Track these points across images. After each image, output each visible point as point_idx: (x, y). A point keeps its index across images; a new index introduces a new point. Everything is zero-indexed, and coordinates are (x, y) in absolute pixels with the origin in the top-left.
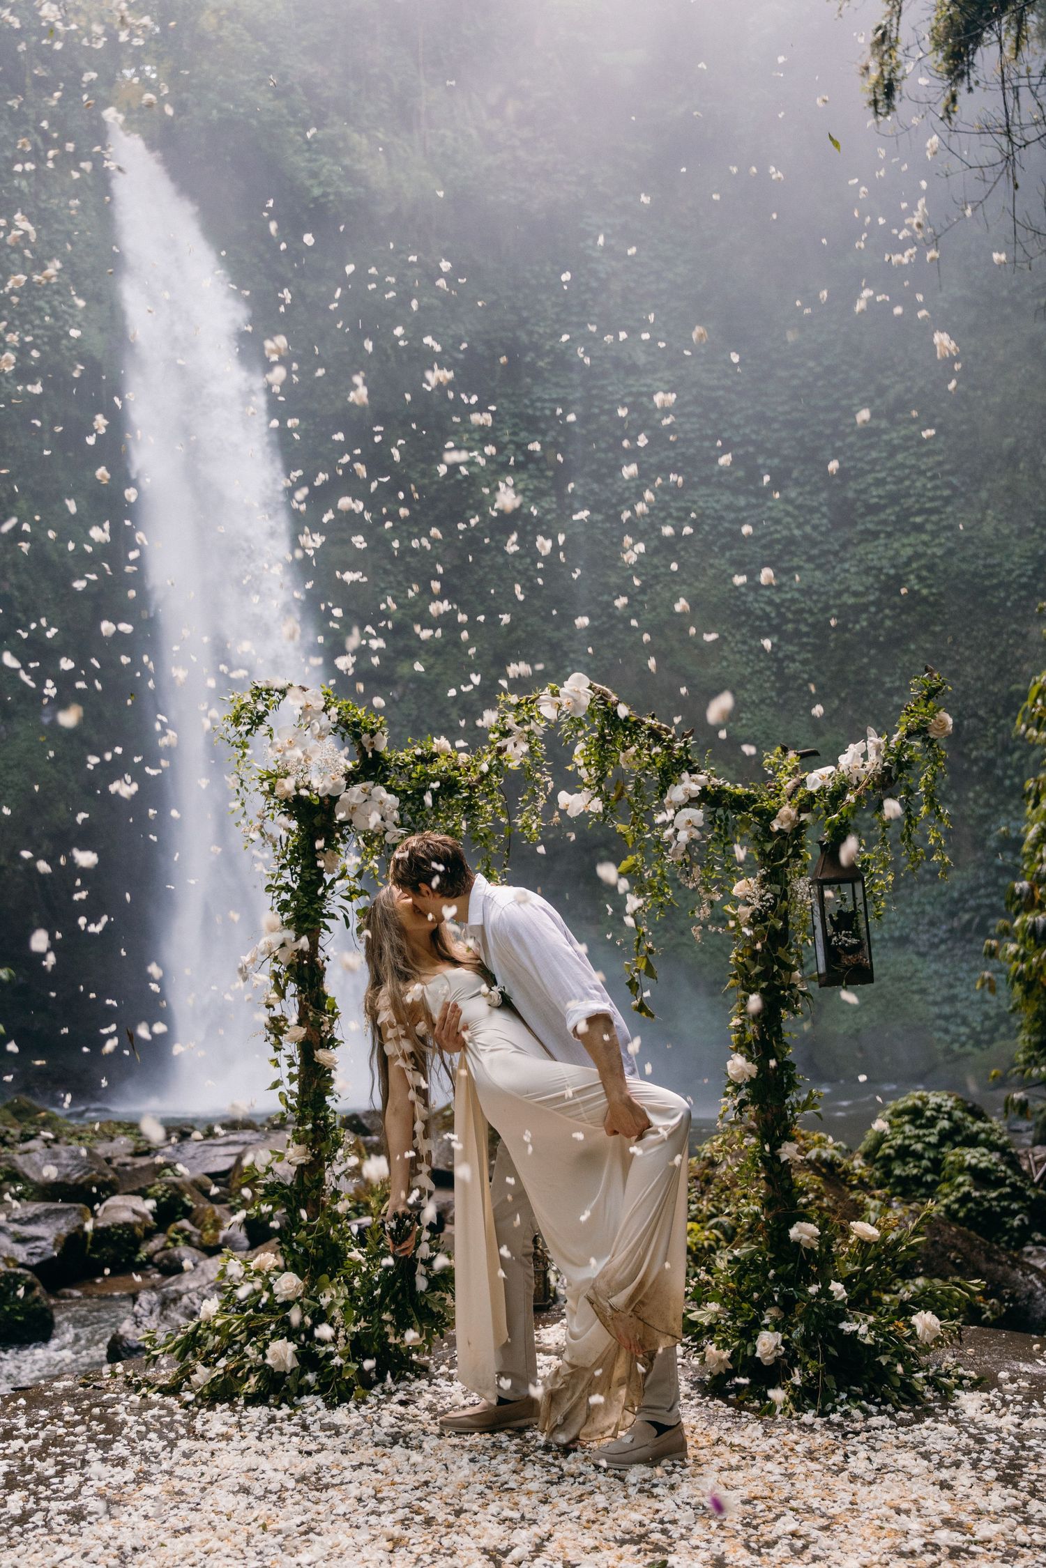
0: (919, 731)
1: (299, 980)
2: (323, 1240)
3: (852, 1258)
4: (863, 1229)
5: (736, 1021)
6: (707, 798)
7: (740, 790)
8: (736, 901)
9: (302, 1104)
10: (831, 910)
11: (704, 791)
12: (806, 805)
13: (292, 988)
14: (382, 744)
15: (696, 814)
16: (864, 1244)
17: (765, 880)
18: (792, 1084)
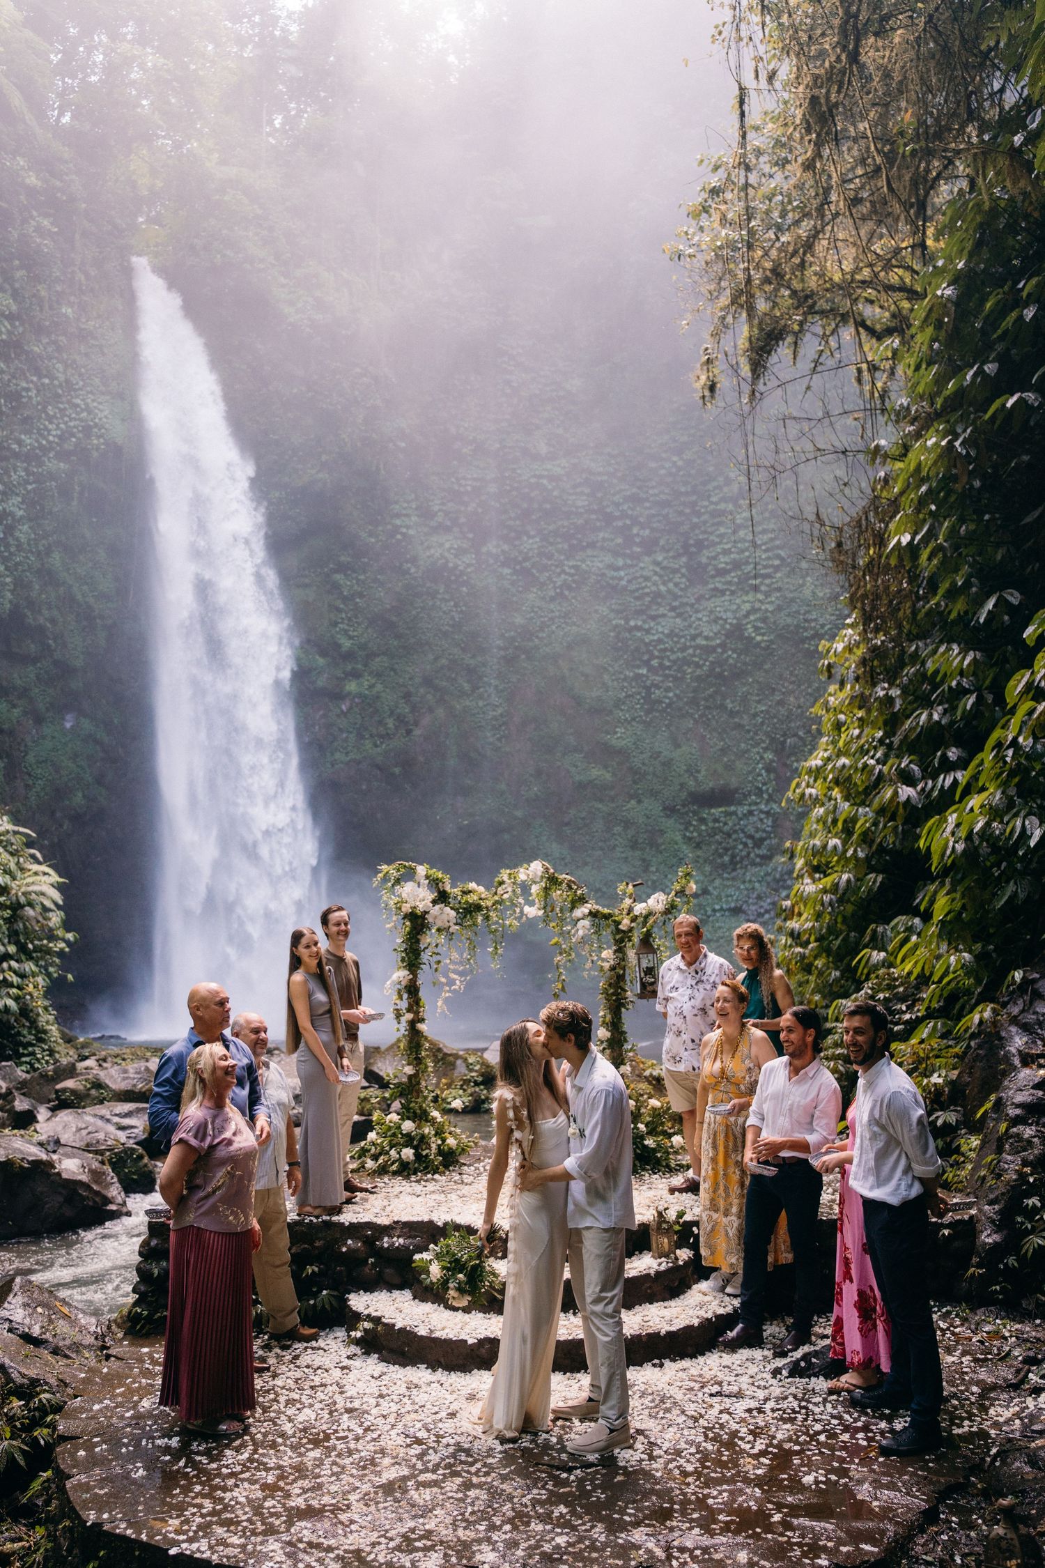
0: (681, 893)
1: (409, 992)
2: (421, 1107)
3: (649, 1115)
4: (655, 1103)
5: (602, 1013)
6: (593, 914)
7: (606, 911)
8: (603, 960)
9: (410, 1048)
10: (644, 964)
11: (591, 913)
12: (634, 920)
13: (405, 996)
14: (448, 888)
15: (586, 923)
16: (654, 1109)
17: (615, 952)
18: (626, 1040)
